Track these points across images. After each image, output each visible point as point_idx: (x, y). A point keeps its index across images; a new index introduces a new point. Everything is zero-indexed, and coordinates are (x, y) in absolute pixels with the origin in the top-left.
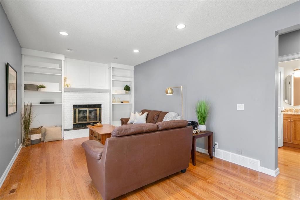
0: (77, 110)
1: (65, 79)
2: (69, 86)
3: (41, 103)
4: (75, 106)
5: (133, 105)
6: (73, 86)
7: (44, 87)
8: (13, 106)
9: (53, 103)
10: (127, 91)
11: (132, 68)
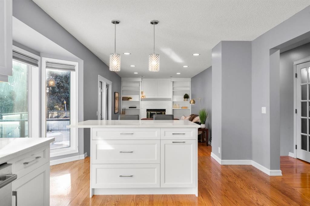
0: (149, 112)
1: (142, 93)
2: (144, 97)
3: (129, 108)
4: (148, 110)
5: (190, 110)
6: (147, 97)
7: (131, 98)
8: (117, 109)
9: (135, 108)
10: (186, 99)
11: (190, 79)
